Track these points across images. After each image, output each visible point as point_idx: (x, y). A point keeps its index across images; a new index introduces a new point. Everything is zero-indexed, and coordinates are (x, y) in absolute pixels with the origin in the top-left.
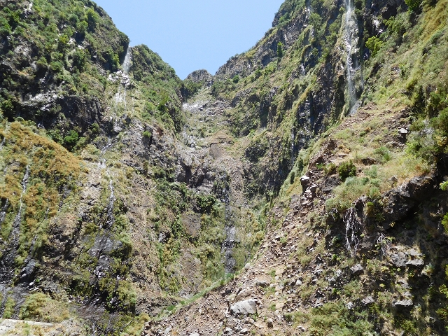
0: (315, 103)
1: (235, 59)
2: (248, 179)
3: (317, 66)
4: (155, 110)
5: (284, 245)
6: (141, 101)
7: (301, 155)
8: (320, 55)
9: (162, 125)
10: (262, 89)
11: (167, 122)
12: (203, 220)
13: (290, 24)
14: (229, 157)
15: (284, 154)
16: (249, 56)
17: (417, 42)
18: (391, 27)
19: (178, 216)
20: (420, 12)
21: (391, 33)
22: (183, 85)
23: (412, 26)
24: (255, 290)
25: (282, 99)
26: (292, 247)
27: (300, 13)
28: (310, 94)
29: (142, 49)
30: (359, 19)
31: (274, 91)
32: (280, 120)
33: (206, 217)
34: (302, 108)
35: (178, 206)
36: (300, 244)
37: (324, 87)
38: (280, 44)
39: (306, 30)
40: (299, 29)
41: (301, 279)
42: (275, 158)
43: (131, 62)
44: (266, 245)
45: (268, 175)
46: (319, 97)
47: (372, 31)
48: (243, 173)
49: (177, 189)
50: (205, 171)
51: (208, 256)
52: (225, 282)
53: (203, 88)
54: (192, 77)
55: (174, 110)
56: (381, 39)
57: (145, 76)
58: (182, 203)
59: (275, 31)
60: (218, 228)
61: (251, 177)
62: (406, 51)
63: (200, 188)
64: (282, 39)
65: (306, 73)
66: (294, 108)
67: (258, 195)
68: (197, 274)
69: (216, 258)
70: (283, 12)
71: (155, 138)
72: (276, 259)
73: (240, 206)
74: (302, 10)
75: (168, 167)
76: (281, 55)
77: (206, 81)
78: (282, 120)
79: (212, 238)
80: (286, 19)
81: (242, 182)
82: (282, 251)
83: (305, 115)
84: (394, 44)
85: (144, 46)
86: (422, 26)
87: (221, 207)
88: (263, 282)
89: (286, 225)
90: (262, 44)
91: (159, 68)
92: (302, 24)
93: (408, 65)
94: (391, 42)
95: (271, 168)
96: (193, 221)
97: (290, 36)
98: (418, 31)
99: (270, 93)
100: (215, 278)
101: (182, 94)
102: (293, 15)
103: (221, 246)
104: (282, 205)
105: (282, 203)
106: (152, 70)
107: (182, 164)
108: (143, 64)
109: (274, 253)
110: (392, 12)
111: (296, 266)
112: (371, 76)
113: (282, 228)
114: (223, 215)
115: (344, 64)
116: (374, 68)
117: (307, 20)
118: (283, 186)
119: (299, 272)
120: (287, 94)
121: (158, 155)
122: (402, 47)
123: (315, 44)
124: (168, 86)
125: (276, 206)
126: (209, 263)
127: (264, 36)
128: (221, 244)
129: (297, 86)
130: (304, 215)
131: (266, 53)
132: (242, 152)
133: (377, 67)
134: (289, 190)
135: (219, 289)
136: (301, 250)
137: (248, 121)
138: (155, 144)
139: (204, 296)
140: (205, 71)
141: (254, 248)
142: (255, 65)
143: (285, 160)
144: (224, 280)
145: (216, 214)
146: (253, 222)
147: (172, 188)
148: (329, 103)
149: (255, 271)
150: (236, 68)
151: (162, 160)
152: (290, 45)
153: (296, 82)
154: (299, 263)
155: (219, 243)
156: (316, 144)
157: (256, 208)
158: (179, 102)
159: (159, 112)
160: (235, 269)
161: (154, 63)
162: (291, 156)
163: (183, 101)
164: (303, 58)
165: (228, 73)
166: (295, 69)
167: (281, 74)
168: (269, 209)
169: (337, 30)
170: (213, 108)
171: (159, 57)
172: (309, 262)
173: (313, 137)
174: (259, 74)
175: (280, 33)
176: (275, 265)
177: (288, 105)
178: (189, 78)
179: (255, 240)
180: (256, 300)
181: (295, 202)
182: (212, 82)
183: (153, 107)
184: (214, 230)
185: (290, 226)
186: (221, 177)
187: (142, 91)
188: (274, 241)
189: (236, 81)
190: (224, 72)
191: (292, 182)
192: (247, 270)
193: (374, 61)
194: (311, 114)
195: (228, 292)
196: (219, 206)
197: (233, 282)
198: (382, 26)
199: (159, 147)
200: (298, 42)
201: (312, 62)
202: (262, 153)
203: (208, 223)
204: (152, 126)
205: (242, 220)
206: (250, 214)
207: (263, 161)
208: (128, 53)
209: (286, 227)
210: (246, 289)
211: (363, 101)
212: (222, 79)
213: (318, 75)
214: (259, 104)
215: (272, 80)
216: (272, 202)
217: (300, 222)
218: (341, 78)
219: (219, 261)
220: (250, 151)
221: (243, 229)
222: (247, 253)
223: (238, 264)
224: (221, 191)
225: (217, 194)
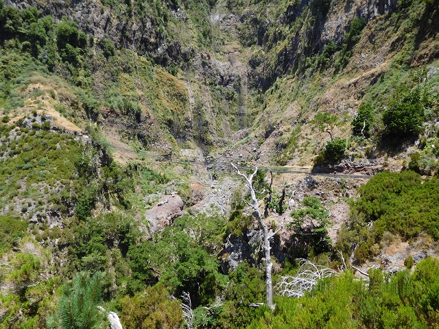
2: (250, 78)
12: (230, 104)
19: (220, 104)
31: (268, 22)
33: (231, 102)
35: (220, 98)
45: (260, 79)
48: (247, 75)
49: (218, 90)
50: (230, 77)
51: (232, 120)
58: (221, 96)
63: (228, 86)
67: (254, 88)
73: (245, 94)
75: (214, 78)
79: (233, 112)
81: (247, 80)
96: (226, 104)
99: (266, 22)
107: (220, 75)
114: (238, 100)
121: (209, 72)
126: (233, 124)
132: (247, 61)
141: (251, 116)
146: (251, 103)
151: (212, 75)
155: (237, 114)
157: (253, 95)
170: (229, 21)
179: (252, 113)
186: (237, 79)
196: (236, 96)
199: (210, 67)
202: (258, 64)
203: (232, 105)
205: (246, 102)
206: (250, 98)
214: (258, 26)
219: (237, 122)
220: (252, 61)
221: (246, 106)
222: (248, 118)
223: (244, 123)
224: (237, 87)
225: (235, 89)
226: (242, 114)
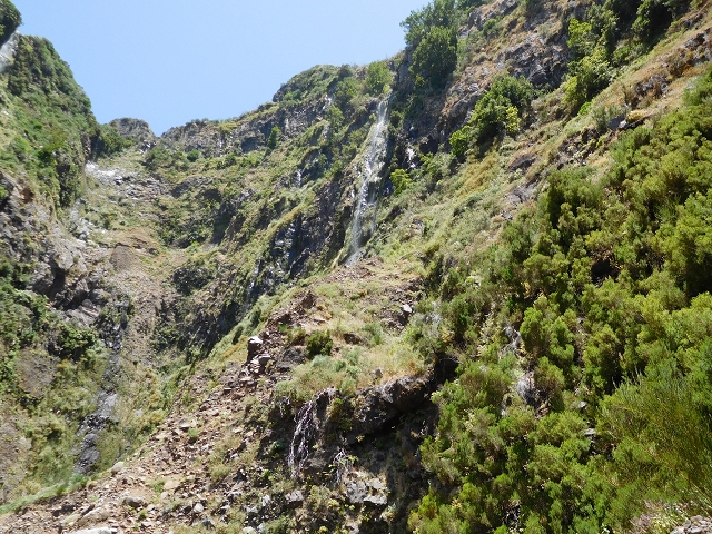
0: (303, 233)
1: (201, 124)
2: (165, 319)
3: (320, 181)
4: (30, 154)
5: (193, 441)
6: (9, 131)
7: (261, 304)
8: (328, 168)
9: (35, 185)
10: (229, 185)
11: (48, 183)
12: (61, 370)
13: (299, 108)
14: (142, 274)
15: (235, 295)
16: (225, 129)
17: (451, 197)
18: (426, 166)
19: (12, 353)
20: (463, 161)
21: (424, 173)
22: (98, 133)
23: (450, 175)
24: (118, 511)
25: (256, 211)
26: (204, 447)
27: (317, 99)
28: (298, 217)
29: (41, 47)
30: (391, 140)
31: (247, 194)
32: (244, 241)
33: (68, 365)
34: (281, 234)
35: (19, 334)
36: (218, 444)
37: (321, 214)
38: (276, 129)
39: (318, 125)
40: (309, 120)
41: (204, 503)
42: (218, 297)
43: (12, 60)
44: (161, 436)
45: (200, 321)
46: (310, 225)
47: (403, 162)
48: (160, 307)
49: (27, 305)
50: (92, 285)
51: (49, 437)
52: (68, 490)
53: (132, 149)
54: (118, 125)
55: (68, 167)
56: (411, 177)
57: (31, 91)
58: (28, 331)
59: (275, 109)
60: (84, 390)
61: (171, 317)
62: (436, 203)
63: (74, 313)
64: (282, 124)
65: (301, 186)
66: (271, 230)
67: (175, 349)
68: (15, 468)
69: (65, 442)
70: (294, 86)
71: (13, 202)
72: (173, 463)
73: (137, 360)
74: (320, 96)
75: (21, 261)
76: (273, 146)
77: (142, 140)
78: (247, 241)
79: (67, 405)
80: (295, 98)
81: (153, 320)
82: (186, 450)
83: (283, 245)
84: (425, 189)
85: (47, 43)
86: (461, 180)
87: (102, 355)
88: (136, 499)
89: (205, 409)
90: (250, 118)
91: (63, 89)
92: (315, 114)
93: (433, 223)
94: (421, 185)
95: (209, 312)
96: (41, 368)
97: (294, 124)
98: (455, 183)
99: (241, 195)
100: (51, 479)
101: (93, 146)
102: (307, 97)
103: (81, 424)
104: (209, 375)
105: (210, 371)
106: (48, 87)
107: (53, 263)
108: (35, 71)
109: (171, 450)
110: (431, 148)
111: (202, 479)
112: (386, 221)
113: (198, 413)
114: (101, 370)
115: (356, 192)
116: (393, 211)
117: (324, 113)
118: (218, 345)
119: (204, 490)
120: (265, 206)
121: (10, 235)
122: (432, 197)
123: (325, 149)
124: (70, 125)
125: (199, 374)
126: (48, 450)
127: (256, 108)
128: (81, 419)
129: (283, 200)
130: (239, 398)
131: (252, 135)
132: (168, 273)
133: (396, 212)
134: (228, 353)
135: (53, 501)
136: (217, 455)
137: (192, 226)
138: (10, 212)
139: (17, 511)
140: (145, 125)
141: (140, 436)
142: (229, 146)
143: (233, 303)
144: (67, 485)
145: (88, 366)
146: (152, 393)
147: (17, 300)
148: (322, 238)
149: (130, 477)
150: (198, 139)
151: (14, 246)
152: (291, 137)
153: (284, 192)
154: (208, 475)
155: (78, 417)
156: (288, 292)
157: (165, 369)
158: (82, 157)
159: (38, 162)
160: (94, 468)
161: (56, 76)
162: (245, 300)
163: (90, 158)
164: (303, 161)
165: (183, 141)
166: (287, 173)
167: (265, 174)
168: (184, 377)
169: (359, 143)
170: (140, 187)
171: (70, 71)
172: (224, 477)
173: (286, 282)
174: (232, 162)
175: (281, 116)
176: (167, 472)
177: (263, 222)
178: (113, 124)
179: (146, 423)
180: (115, 530)
181: (230, 374)
182: (152, 146)
183: (28, 148)
184: (76, 392)
185: (211, 412)
186: (118, 303)
187: (16, 114)
188: (177, 431)
189: (192, 159)
190: (177, 138)
191: (235, 341)
192: (114, 473)
193: (395, 202)
194: (293, 245)
195: (68, 510)
196: (98, 352)
197: (82, 492)
198: (416, 159)
199: (17, 222)
200: (302, 137)
201: (314, 173)
202: (200, 284)
203: (68, 377)
204: (14, 181)
205: (133, 384)
206: (150, 378)
207: (199, 296)
208: (11, 42)
209: (204, 412)
210: (103, 506)
211: (367, 251)
212: (170, 147)
213: (318, 194)
214: (218, 206)
215: (250, 177)
216: (193, 366)
217: (228, 408)
218: (347, 209)
219: (67, 450)
220: (182, 275)
221: (131, 401)
222: (125, 443)
223: (104, 461)
224: (112, 329)
225: (101, 331)
226: (103, 421)
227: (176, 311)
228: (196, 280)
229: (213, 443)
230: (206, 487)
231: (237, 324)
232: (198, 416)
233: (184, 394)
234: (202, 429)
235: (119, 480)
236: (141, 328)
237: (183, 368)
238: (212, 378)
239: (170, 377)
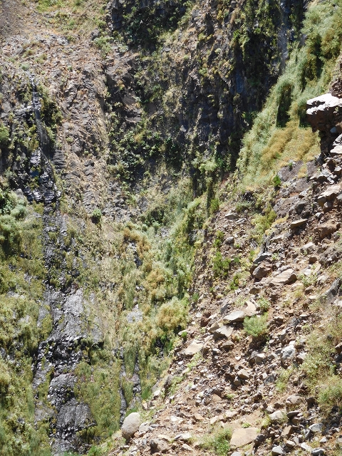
2: (123, 113)
5: (259, 342)
7: (316, 21)
14: (47, 34)
15: (252, 19)
26: (287, 349)
36: (313, 337)
42: (219, 34)
44: (194, 347)
45: (198, 98)
48: (105, 92)
60: (19, 297)
61: (135, 106)
67: (163, 170)
69: (19, 402)
72: (232, 394)
73: (97, 211)
81: (101, 124)
82: (252, 364)
87: (28, 221)
89: (263, 274)
95: (208, 72)
103: (36, 362)
104: (251, 205)
105: (248, 196)
109: (222, 370)
111: (302, 413)
113: (251, 285)
114: (37, 248)
118: (250, 137)
119: (312, 435)
125: (228, 208)
128: (33, 352)
130: (328, 234)
134: (274, 149)
136: (318, 359)
141: (152, 359)
143: (255, 38)
145: (9, 248)
146: (148, 270)
149: (159, 438)
154: (312, 403)
157: (157, 217)
160: (88, 437)
162: (276, 23)
168: (201, 221)
176: (229, 413)
179: (155, 332)
181: (293, 191)
184: (7, 304)
185: (279, 278)
186: (21, 109)
188: (223, 330)
191: (282, 119)
192: (129, 438)
202: (171, 16)
205: (107, 262)
206: (134, 241)
207: (177, 44)
209: (265, 281)
216: (211, 195)
217: (312, 261)
219: (28, 414)
220: (128, 10)
221: (112, 296)
222: (130, 381)
223: (100, 422)
224: (27, 163)
225: (9, 173)
226: (74, 345)
227: (139, 90)
228: (159, 10)
229: (302, 338)
230: (315, 427)
231: (274, 80)
232: (254, 291)
233: (212, 254)
234: (270, 316)
235: (141, 448)
236: (83, 145)
237: (191, 205)
238: (259, 210)
239: (172, 231)
